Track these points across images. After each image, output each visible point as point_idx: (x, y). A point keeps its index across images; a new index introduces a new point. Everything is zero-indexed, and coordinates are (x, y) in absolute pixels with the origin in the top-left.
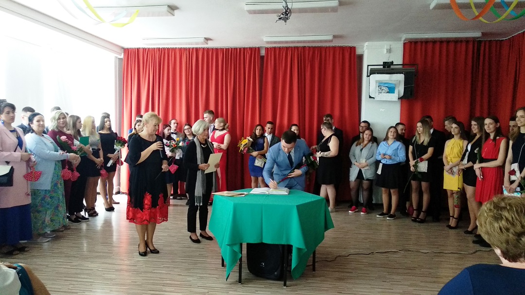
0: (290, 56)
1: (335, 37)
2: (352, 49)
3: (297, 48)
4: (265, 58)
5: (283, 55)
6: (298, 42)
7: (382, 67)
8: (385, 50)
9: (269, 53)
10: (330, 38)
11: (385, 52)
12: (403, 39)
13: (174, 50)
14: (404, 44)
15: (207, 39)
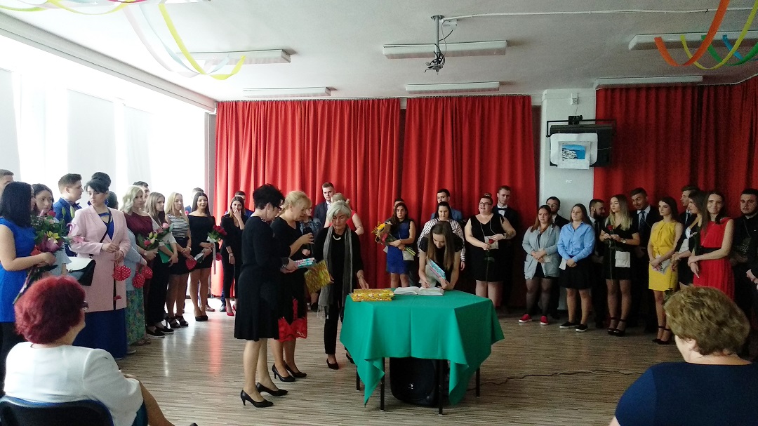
0: (442, 108)
1: (502, 84)
2: (527, 99)
3: (451, 98)
4: (407, 113)
5: (431, 108)
6: (452, 91)
7: (567, 123)
8: (572, 100)
9: (413, 105)
10: (495, 85)
11: (572, 103)
12: (596, 85)
13: (284, 103)
14: (597, 92)
15: (329, 89)
